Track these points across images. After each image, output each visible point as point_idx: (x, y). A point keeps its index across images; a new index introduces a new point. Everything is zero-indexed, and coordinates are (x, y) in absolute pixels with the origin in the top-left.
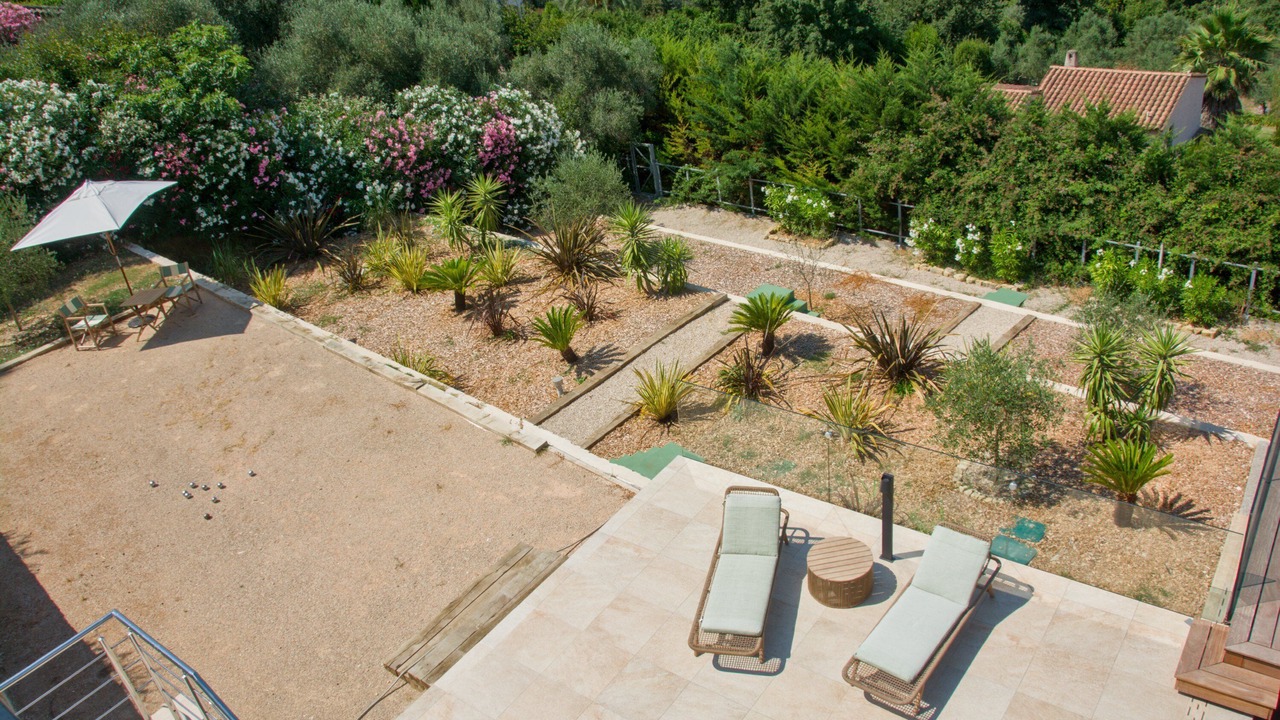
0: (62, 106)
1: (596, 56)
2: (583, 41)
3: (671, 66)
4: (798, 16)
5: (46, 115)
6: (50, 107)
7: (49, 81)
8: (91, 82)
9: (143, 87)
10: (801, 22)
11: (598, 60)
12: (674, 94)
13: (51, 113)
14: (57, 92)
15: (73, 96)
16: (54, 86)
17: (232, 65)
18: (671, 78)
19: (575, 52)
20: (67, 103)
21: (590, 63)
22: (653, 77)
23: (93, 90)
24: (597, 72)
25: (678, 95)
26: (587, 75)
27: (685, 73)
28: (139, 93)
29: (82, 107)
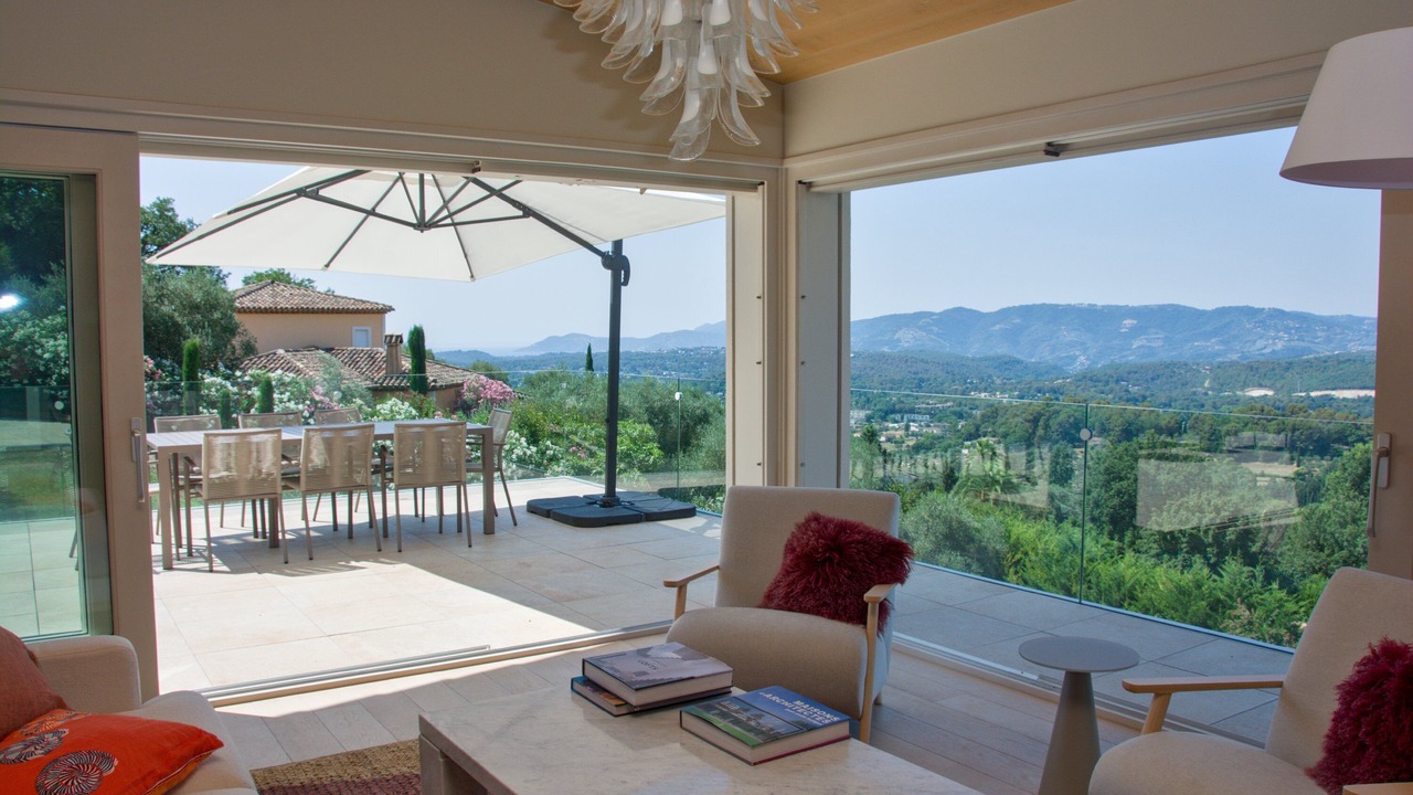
0: (525, 454)
1: (947, 522)
2: (940, 508)
3: (1015, 547)
4: (1184, 545)
5: (514, 456)
6: (518, 451)
7: (521, 435)
8: (549, 443)
9: (583, 455)
10: (1187, 552)
11: (950, 527)
12: (1012, 570)
13: (518, 457)
14: (525, 444)
15: (534, 449)
16: (523, 440)
17: (651, 454)
18: (1013, 557)
19: (931, 516)
20: (529, 452)
21: (942, 528)
22: (997, 553)
23: (548, 448)
24: (946, 537)
25: (1016, 573)
26: (937, 537)
27: (1026, 554)
28: (580, 458)
29: (537, 458)
